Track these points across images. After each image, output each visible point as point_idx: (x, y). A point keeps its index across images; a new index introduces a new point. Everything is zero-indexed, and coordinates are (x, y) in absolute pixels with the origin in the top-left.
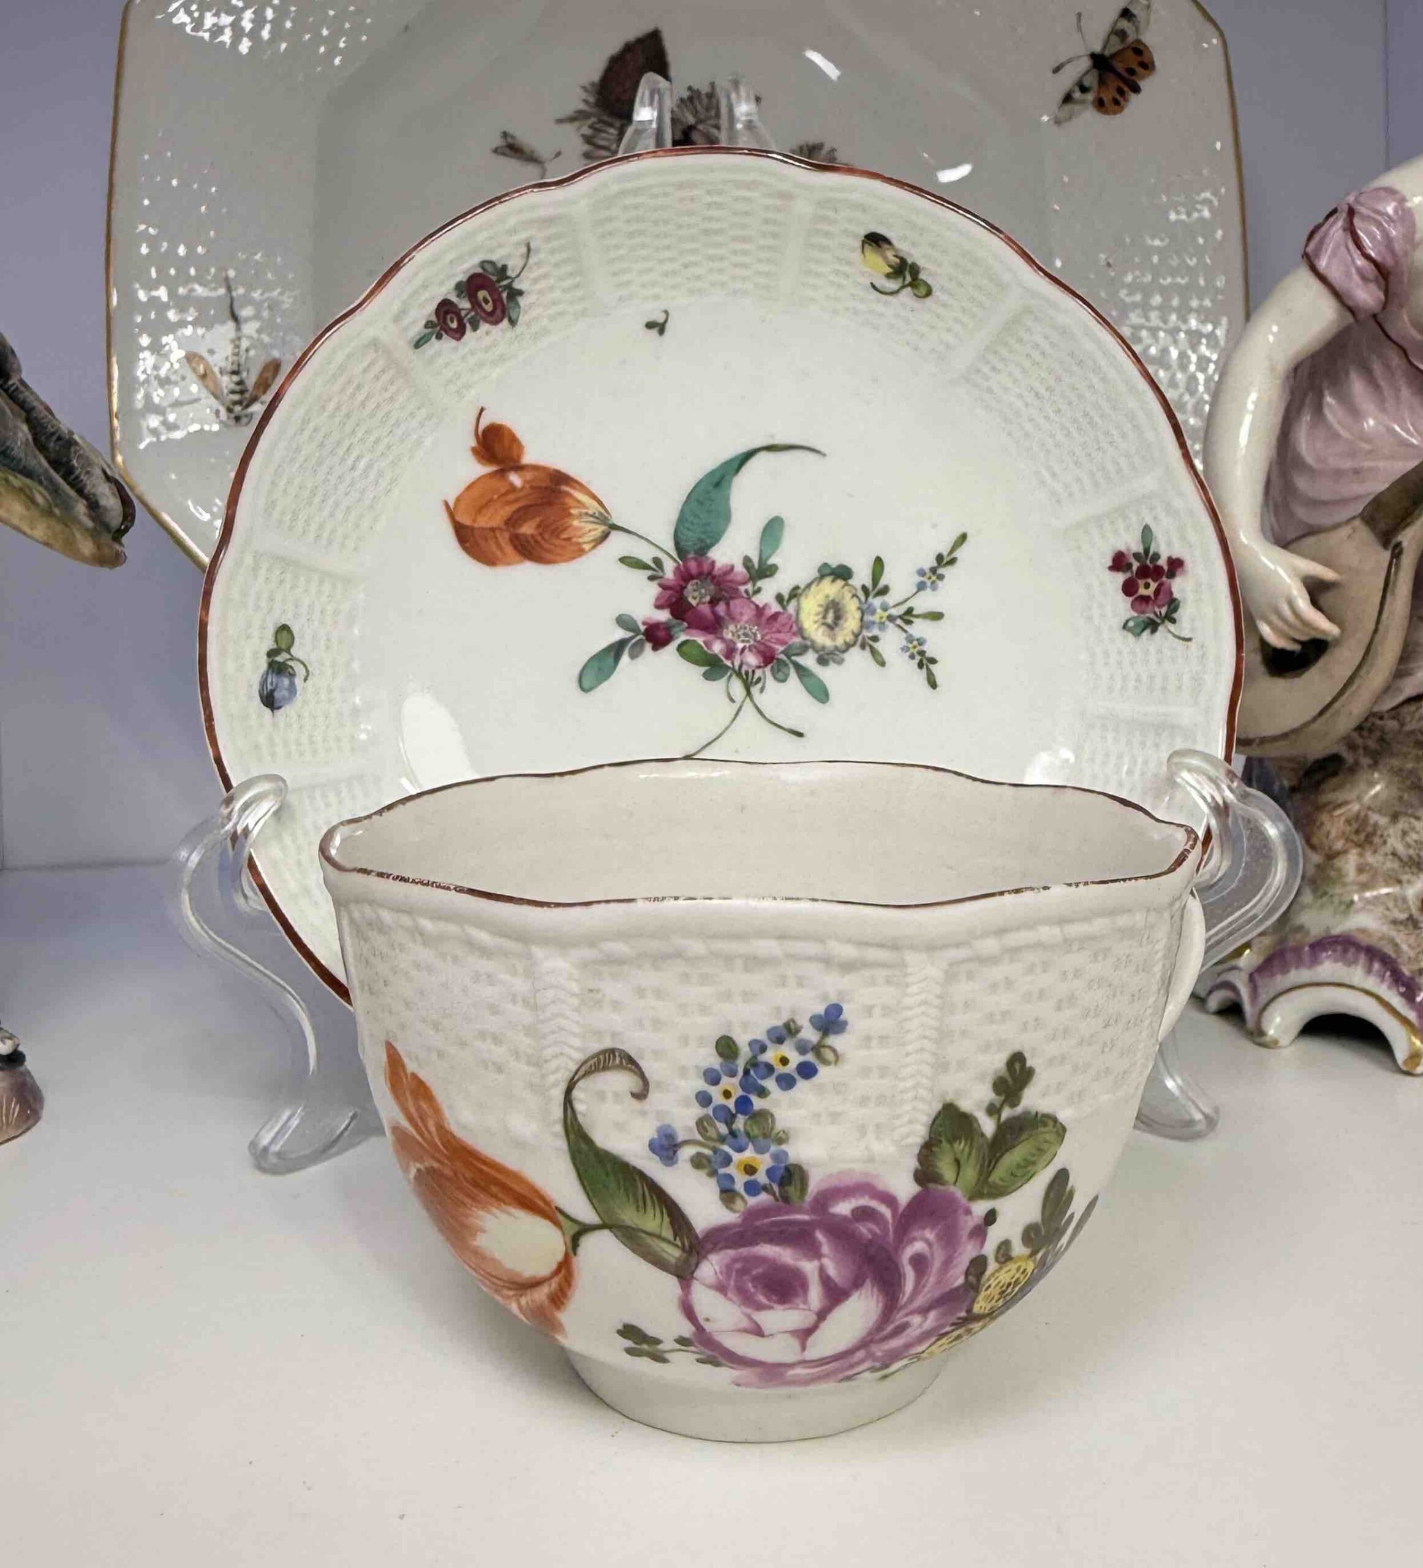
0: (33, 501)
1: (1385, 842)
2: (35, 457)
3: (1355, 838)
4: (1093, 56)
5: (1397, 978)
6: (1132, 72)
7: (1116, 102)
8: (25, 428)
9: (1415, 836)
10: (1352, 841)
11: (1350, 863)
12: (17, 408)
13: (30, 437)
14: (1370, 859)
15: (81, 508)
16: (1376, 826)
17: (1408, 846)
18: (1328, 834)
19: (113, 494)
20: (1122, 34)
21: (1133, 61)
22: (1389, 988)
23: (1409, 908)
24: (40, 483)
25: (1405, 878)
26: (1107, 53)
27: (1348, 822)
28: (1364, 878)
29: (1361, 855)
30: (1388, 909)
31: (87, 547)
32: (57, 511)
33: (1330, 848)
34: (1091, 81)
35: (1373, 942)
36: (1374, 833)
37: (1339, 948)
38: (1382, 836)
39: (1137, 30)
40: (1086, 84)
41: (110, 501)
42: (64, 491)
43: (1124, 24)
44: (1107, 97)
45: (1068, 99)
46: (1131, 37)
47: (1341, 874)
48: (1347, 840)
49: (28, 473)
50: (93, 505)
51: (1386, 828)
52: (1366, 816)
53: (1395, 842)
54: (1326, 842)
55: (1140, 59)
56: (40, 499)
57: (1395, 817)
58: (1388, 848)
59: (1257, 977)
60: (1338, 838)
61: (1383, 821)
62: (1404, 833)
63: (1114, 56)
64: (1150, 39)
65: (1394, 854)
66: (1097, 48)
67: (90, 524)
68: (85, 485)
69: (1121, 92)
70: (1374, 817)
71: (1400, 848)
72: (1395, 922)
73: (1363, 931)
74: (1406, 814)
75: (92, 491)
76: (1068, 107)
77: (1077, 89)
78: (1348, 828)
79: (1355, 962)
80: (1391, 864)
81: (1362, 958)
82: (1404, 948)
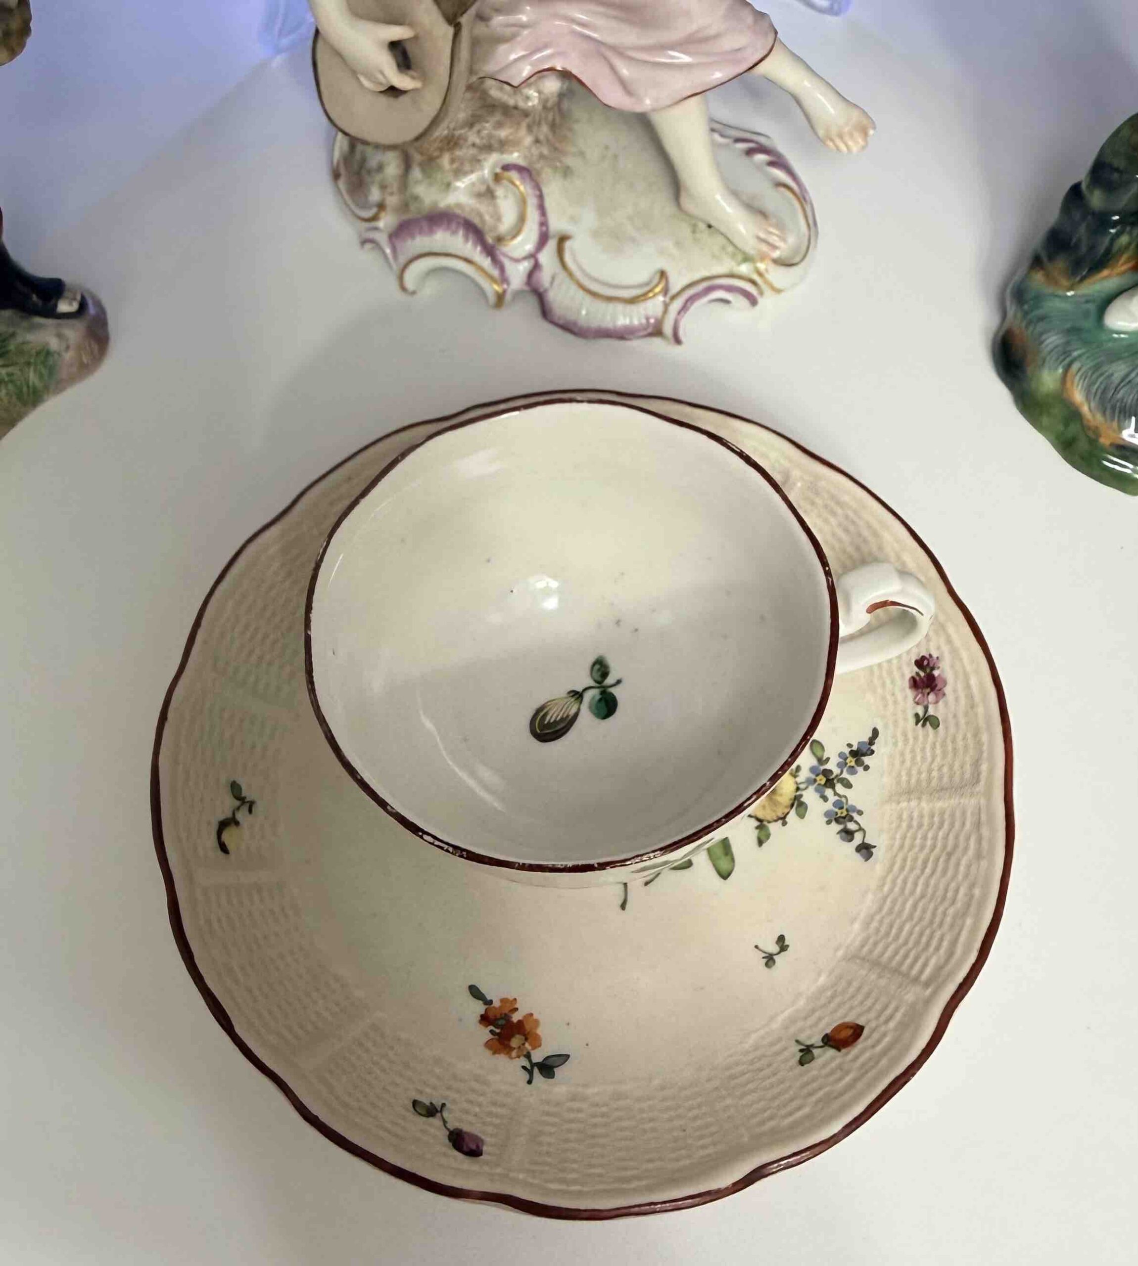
1: (467, 141)
3: (446, 147)
9: (486, 132)
10: (445, 149)
11: (445, 160)
14: (458, 154)
16: (459, 136)
17: (482, 138)
22: (482, 255)
23: (486, 183)
25: (481, 157)
27: (441, 141)
28: (455, 166)
29: (452, 154)
33: (431, 155)
35: (466, 214)
36: (459, 139)
37: (446, 221)
38: (464, 139)
47: (439, 166)
48: (442, 149)
51: (466, 134)
52: (453, 136)
53: (473, 137)
57: (471, 125)
58: (470, 142)
59: (394, 239)
60: (435, 150)
61: (464, 131)
65: (474, 145)
70: (457, 133)
71: (478, 141)
72: (479, 195)
73: (459, 205)
74: (479, 122)
78: (442, 144)
79: (457, 232)
80: (472, 151)
81: (461, 232)
82: (487, 218)
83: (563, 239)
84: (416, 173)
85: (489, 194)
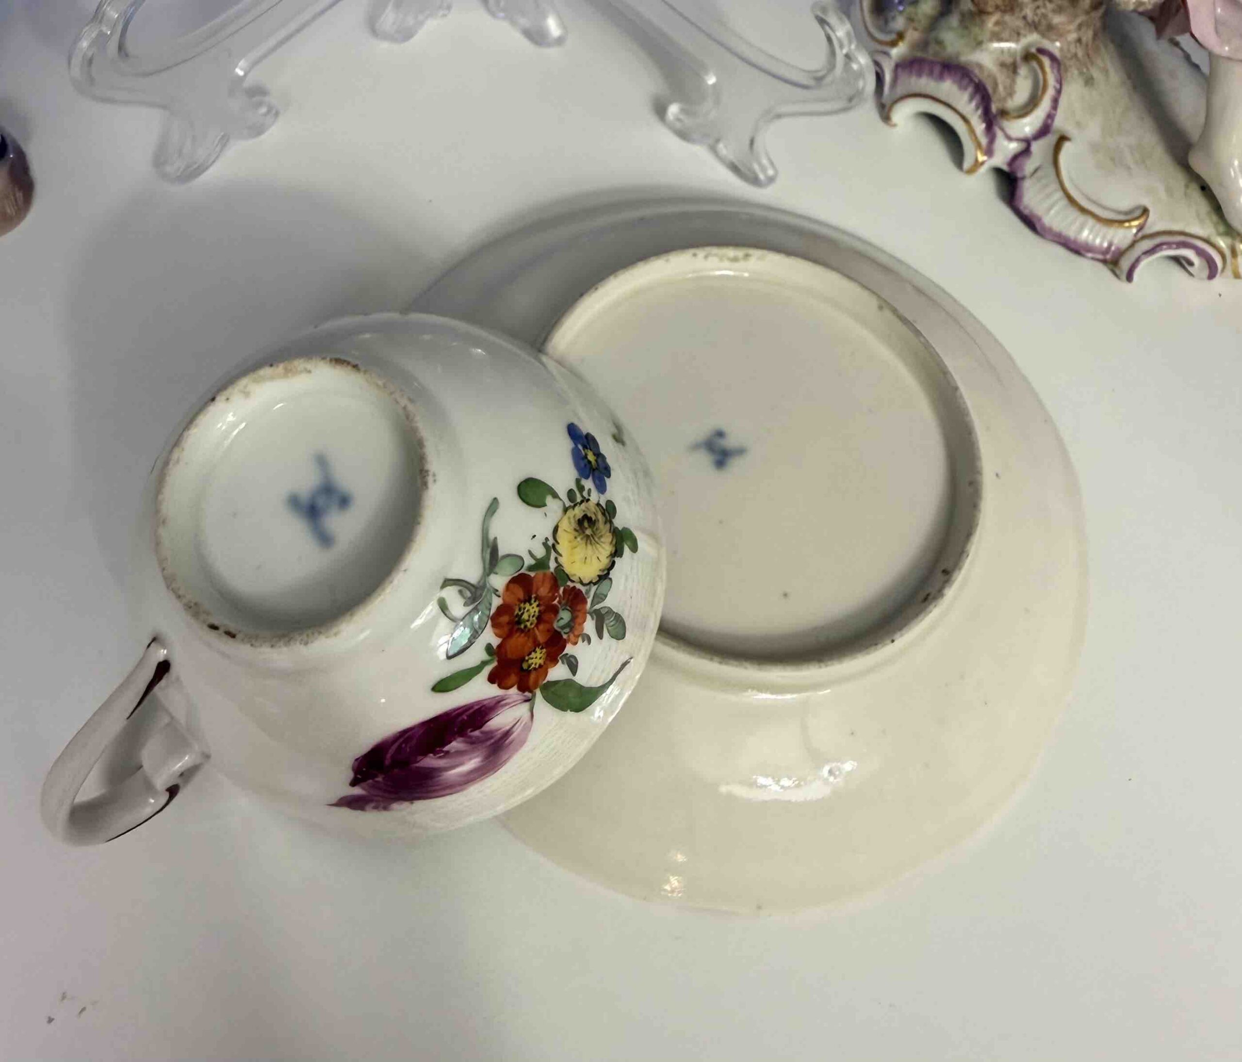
1: (1022, 11)
3: (1003, 8)
10: (1000, 9)
11: (993, 20)
14: (1007, 18)
17: (1036, 15)
23: (1015, 57)
28: (997, 29)
29: (1002, 16)
33: (984, 8)
35: (983, 77)
36: (1017, 6)
37: (960, 74)
38: (1021, 8)
47: (983, 22)
48: (997, 8)
51: (1026, 4)
53: (1028, 12)
58: (1023, 13)
59: (900, 70)
65: (1025, 18)
71: (1031, 16)
72: (1003, 65)
73: (980, 66)
79: (965, 89)
80: (1020, 23)
81: (970, 89)
82: (1001, 88)
83: (1063, 139)
84: (954, 20)
85: (1013, 69)
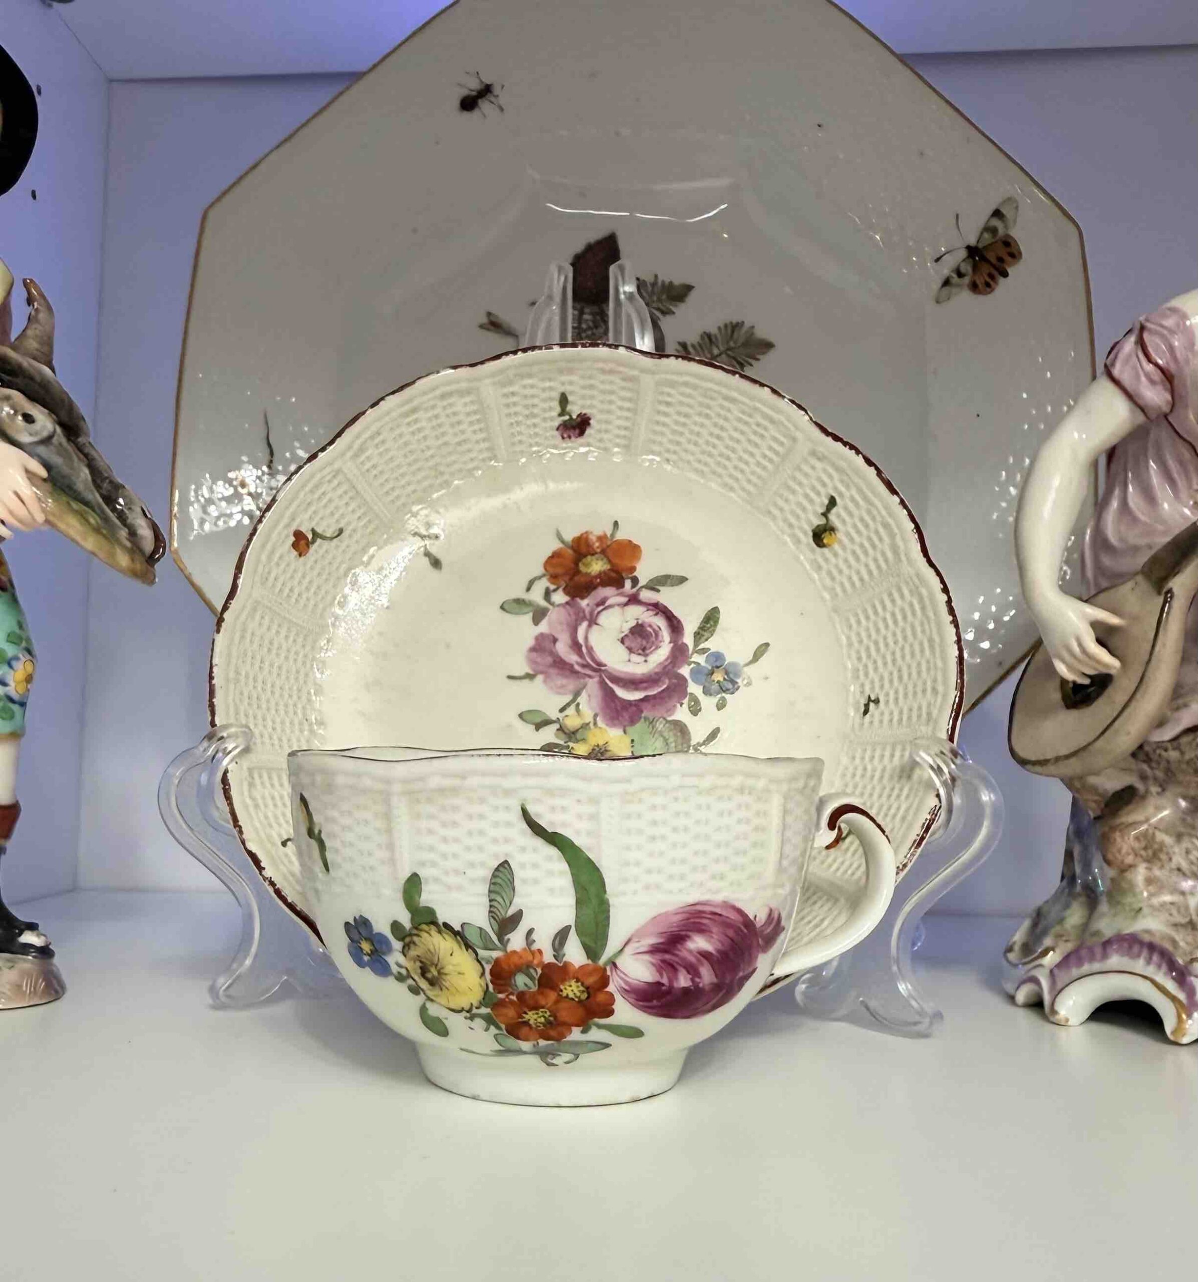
0: (87, 521)
1: (1170, 859)
2: (93, 494)
3: (1143, 853)
4: (969, 248)
5: (1172, 965)
6: (1000, 260)
7: (988, 285)
8: (87, 471)
10: (1141, 856)
12: (82, 456)
13: (89, 478)
14: (1157, 872)
15: (123, 533)
16: (1162, 845)
18: (1119, 851)
19: (149, 527)
20: (993, 231)
21: (1002, 253)
22: (1165, 974)
23: (1191, 915)
24: (94, 510)
26: (980, 246)
29: (1148, 869)
30: (1171, 915)
31: (123, 560)
32: (104, 532)
33: (1122, 862)
34: (967, 268)
35: (1157, 940)
36: (1161, 850)
37: (1126, 945)
38: (1168, 854)
39: (1006, 227)
40: (963, 270)
41: (145, 532)
42: (112, 521)
43: (995, 222)
44: (980, 282)
45: (947, 283)
46: (1001, 231)
47: (1132, 886)
48: (1136, 855)
49: (86, 503)
50: (133, 534)
51: (1172, 847)
54: (1119, 857)
55: (1008, 250)
56: (92, 521)
58: (1173, 865)
59: (1057, 971)
60: (1128, 854)
61: (1168, 840)
62: (1188, 852)
63: (985, 248)
64: (1016, 233)
66: (972, 241)
67: (128, 544)
68: (127, 518)
69: (992, 277)
72: (1175, 925)
73: (1148, 931)
74: (1191, 835)
75: (133, 522)
76: (946, 290)
77: (955, 276)
78: (1137, 845)
79: (1138, 956)
81: (1145, 953)
82: (1182, 944)
